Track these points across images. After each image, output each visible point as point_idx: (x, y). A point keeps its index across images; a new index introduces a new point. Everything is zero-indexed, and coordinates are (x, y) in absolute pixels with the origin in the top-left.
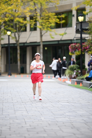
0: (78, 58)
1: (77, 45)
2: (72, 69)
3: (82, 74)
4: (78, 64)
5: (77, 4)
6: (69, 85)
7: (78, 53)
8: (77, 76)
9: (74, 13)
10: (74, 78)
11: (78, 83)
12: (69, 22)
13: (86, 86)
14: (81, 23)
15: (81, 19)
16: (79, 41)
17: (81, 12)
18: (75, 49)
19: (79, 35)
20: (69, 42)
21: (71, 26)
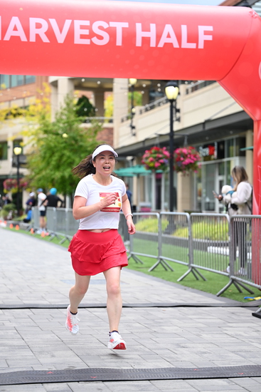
0: (14, 196)
1: (14, 181)
2: (8, 210)
3: (20, 214)
4: (15, 203)
5: (14, 134)
6: (3, 228)
7: (14, 190)
8: (13, 217)
9: (10, 144)
10: (10, 220)
11: (14, 225)
12: (4, 154)
13: (23, 229)
14: (18, 156)
15: (18, 151)
16: (16, 177)
17: (17, 143)
18: (11, 186)
19: (15, 170)
20: (4, 177)
21: (6, 158)
